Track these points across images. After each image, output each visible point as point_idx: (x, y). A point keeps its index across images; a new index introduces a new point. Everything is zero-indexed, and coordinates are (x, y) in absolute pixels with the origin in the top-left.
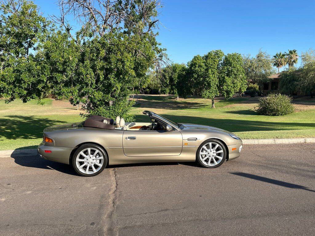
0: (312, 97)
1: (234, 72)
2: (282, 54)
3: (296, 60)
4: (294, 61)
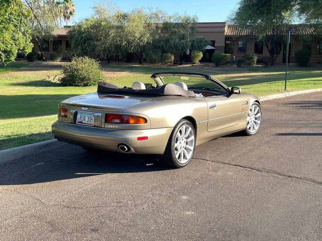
3: (74, 12)
4: (71, 13)
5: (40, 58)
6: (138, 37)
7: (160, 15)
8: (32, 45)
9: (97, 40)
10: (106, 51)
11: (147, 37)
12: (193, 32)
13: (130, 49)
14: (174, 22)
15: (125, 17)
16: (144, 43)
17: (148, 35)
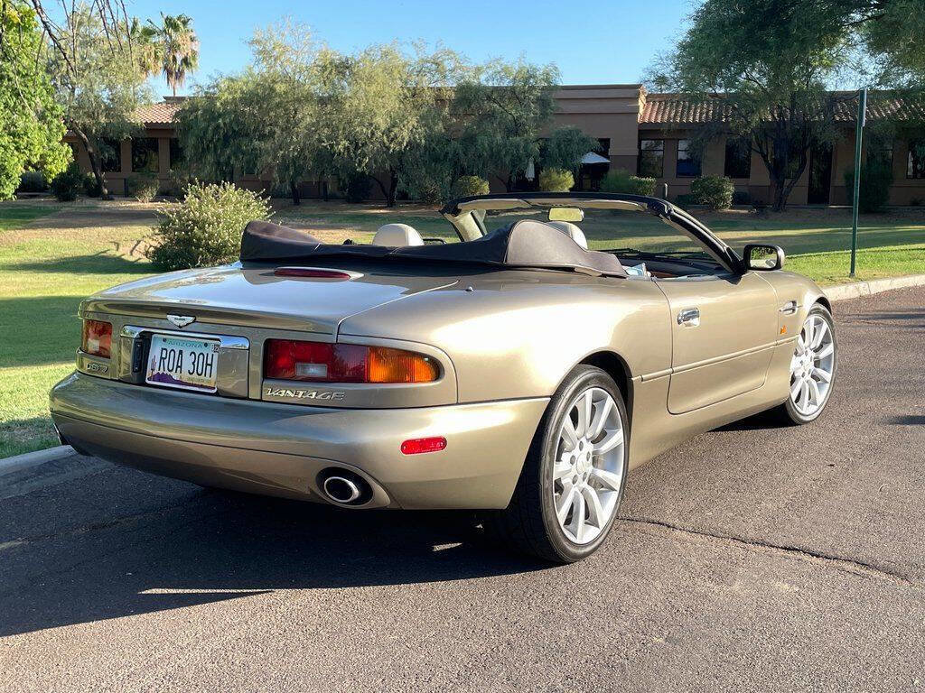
0: (297, 203)
1: (10, 80)
2: (140, 27)
3: (194, 59)
4: (185, 61)
5: (94, 192)
6: (383, 127)
7: (448, 65)
8: (68, 152)
9: (262, 137)
10: (287, 169)
11: (411, 127)
12: (544, 115)
13: (360, 162)
14: (490, 84)
15: (343, 68)
16: (400, 144)
17: (413, 121)
